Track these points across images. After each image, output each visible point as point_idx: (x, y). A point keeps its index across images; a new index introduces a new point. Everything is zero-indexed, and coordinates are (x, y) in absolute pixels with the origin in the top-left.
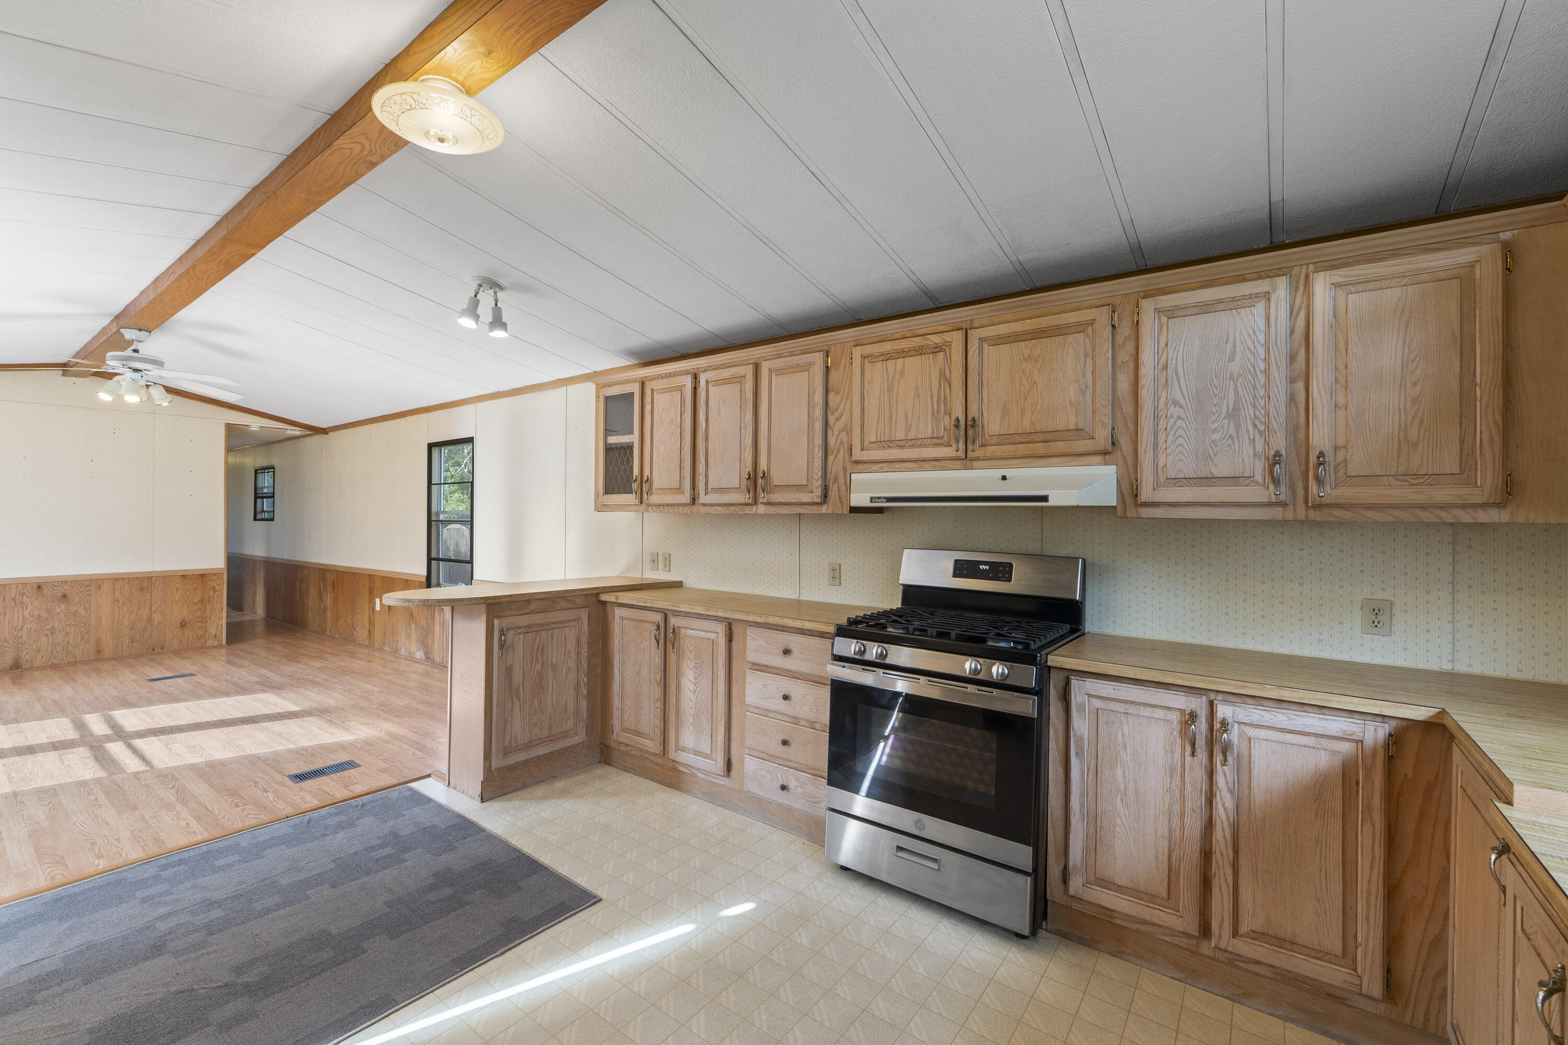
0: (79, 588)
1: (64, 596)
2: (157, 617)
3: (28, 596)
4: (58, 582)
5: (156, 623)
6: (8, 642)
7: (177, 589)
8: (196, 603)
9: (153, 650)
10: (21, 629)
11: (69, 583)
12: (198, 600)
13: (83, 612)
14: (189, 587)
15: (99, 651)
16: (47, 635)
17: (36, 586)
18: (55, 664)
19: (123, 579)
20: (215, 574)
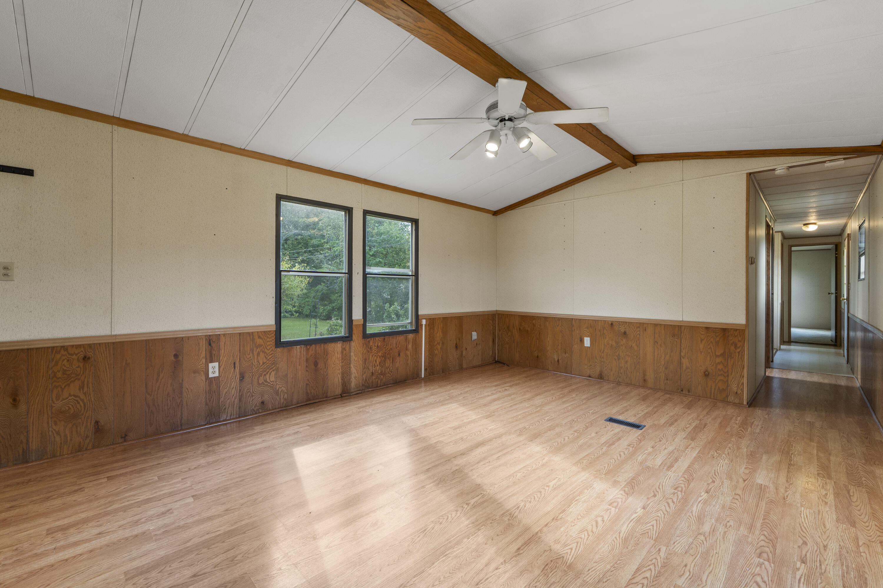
0: (633, 328)
1: (625, 333)
2: (685, 362)
3: (606, 330)
4: (622, 322)
5: (684, 367)
6: (597, 359)
7: (702, 340)
8: (717, 356)
9: (682, 391)
10: (603, 352)
11: (628, 324)
12: (719, 354)
13: (636, 348)
14: (712, 339)
15: (645, 380)
16: (616, 360)
17: (610, 323)
18: (619, 382)
19: (660, 324)
20: (736, 330)
